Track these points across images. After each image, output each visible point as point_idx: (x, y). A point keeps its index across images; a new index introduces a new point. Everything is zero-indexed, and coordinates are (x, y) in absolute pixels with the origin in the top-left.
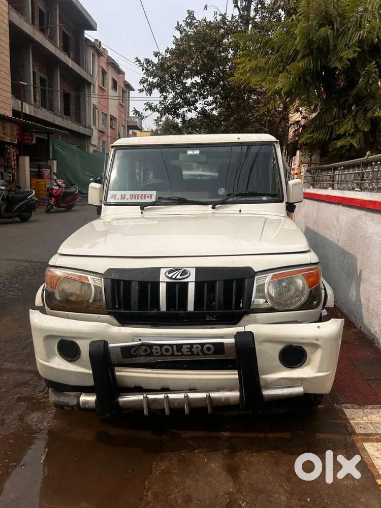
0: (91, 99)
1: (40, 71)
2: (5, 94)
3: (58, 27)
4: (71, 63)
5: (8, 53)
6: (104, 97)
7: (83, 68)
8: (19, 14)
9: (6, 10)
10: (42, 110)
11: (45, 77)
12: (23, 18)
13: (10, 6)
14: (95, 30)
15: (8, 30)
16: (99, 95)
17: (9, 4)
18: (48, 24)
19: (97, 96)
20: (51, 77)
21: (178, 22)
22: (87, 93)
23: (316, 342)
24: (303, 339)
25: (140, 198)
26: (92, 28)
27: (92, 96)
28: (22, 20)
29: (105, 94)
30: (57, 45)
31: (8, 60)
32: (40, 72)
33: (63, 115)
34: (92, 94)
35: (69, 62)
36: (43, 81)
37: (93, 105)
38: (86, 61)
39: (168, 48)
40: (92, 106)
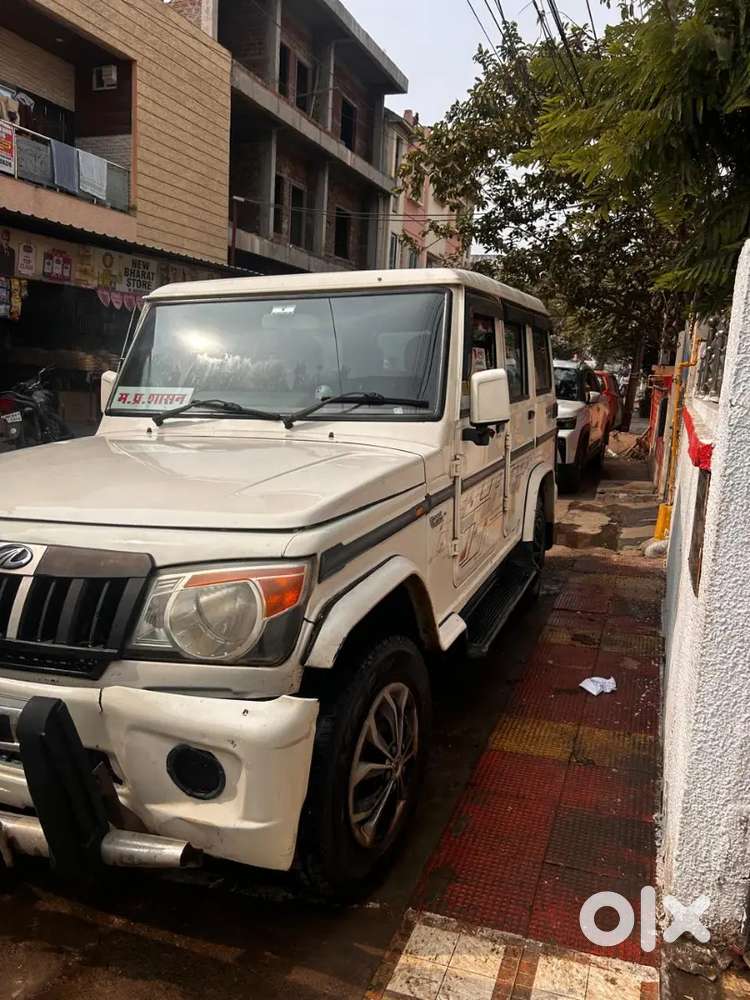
0: (387, 224)
1: (293, 175)
2: (216, 220)
3: (331, 92)
4: (350, 158)
5: (226, 147)
6: (416, 218)
7: (378, 169)
8: (252, 74)
9: (228, 67)
10: (285, 246)
11: (301, 186)
12: (260, 80)
13: (235, 61)
14: (405, 92)
15: (229, 104)
16: (405, 215)
17: (233, 57)
18: (313, 89)
19: (401, 218)
20: (313, 186)
21: (480, 45)
22: (381, 212)
23: (230, 747)
24: (204, 735)
25: (163, 401)
26: (398, 88)
27: (391, 218)
28: (256, 85)
29: (420, 212)
30: (326, 127)
31: (227, 158)
32: (293, 178)
33: (332, 254)
34: (391, 213)
35: (347, 155)
36: (297, 194)
37: (393, 233)
38: (385, 152)
39: (458, 102)
40: (390, 235)
